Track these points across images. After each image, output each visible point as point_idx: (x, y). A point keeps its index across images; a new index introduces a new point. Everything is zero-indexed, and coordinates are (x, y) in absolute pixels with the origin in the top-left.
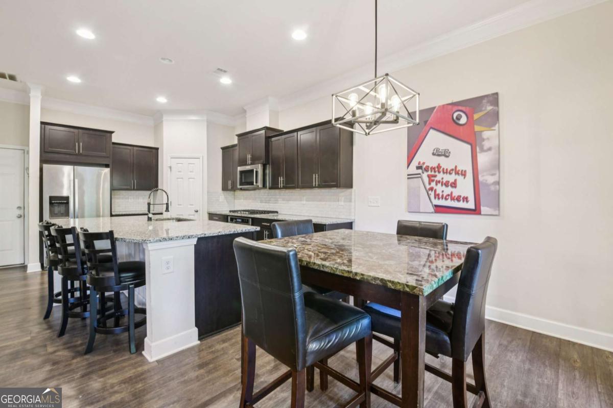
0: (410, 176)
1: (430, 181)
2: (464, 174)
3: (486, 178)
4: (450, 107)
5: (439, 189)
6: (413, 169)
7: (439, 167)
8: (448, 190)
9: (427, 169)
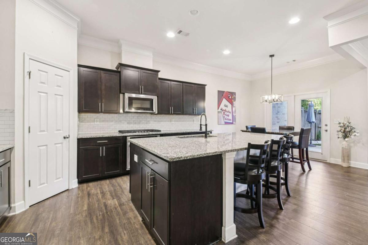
0: (218, 112)
1: (224, 114)
2: (230, 113)
3: (234, 114)
4: (228, 93)
5: (226, 117)
6: (219, 110)
7: (226, 110)
8: (227, 117)
9: (223, 110)
